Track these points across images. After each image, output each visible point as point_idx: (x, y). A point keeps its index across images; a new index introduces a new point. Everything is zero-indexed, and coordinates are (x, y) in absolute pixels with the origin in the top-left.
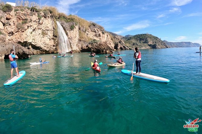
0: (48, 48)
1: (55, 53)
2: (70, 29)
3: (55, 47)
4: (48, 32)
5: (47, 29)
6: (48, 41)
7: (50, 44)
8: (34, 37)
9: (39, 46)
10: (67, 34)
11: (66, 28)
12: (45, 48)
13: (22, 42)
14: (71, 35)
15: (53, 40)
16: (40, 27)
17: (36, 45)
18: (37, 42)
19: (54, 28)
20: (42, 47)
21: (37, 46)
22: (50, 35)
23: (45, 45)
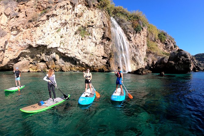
0: (91, 60)
1: (106, 72)
2: (135, 32)
3: (105, 61)
4: (93, 29)
5: (91, 24)
6: (91, 48)
7: (97, 53)
8: (63, 39)
9: (72, 56)
10: (129, 39)
11: (128, 28)
12: (87, 62)
13: (34, 45)
14: (137, 41)
15: (102, 47)
16: (77, 22)
17: (66, 53)
18: (69, 48)
19: (104, 25)
20: (78, 59)
21: (69, 56)
22: (96, 36)
23: (86, 55)
